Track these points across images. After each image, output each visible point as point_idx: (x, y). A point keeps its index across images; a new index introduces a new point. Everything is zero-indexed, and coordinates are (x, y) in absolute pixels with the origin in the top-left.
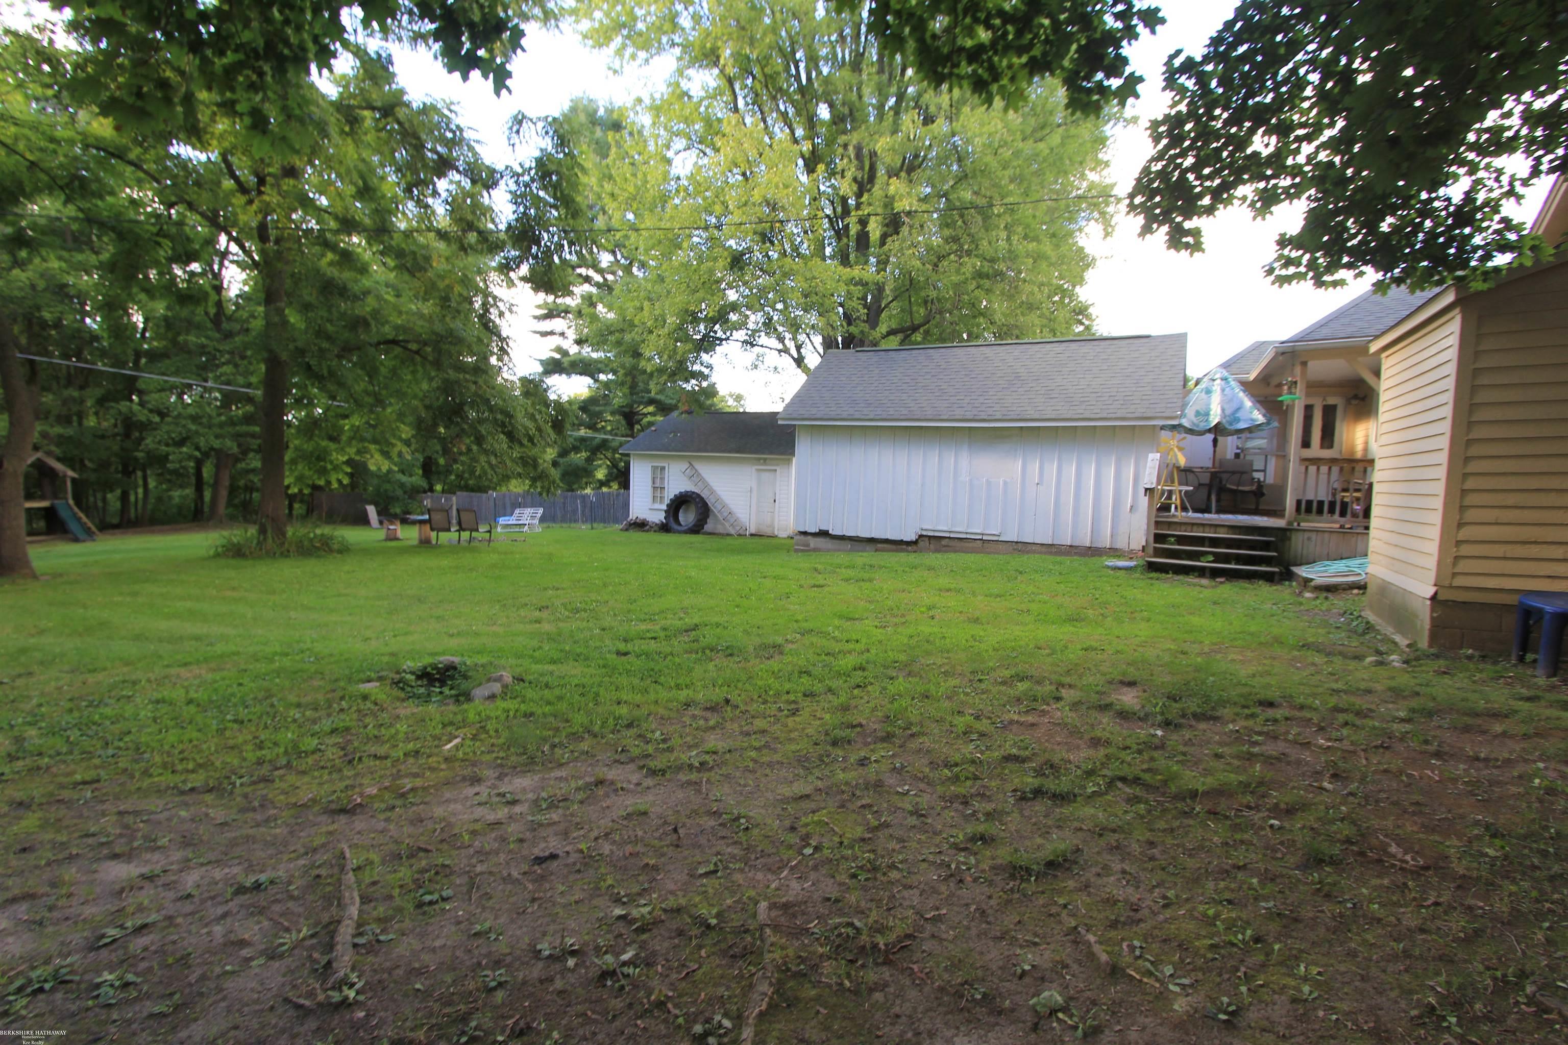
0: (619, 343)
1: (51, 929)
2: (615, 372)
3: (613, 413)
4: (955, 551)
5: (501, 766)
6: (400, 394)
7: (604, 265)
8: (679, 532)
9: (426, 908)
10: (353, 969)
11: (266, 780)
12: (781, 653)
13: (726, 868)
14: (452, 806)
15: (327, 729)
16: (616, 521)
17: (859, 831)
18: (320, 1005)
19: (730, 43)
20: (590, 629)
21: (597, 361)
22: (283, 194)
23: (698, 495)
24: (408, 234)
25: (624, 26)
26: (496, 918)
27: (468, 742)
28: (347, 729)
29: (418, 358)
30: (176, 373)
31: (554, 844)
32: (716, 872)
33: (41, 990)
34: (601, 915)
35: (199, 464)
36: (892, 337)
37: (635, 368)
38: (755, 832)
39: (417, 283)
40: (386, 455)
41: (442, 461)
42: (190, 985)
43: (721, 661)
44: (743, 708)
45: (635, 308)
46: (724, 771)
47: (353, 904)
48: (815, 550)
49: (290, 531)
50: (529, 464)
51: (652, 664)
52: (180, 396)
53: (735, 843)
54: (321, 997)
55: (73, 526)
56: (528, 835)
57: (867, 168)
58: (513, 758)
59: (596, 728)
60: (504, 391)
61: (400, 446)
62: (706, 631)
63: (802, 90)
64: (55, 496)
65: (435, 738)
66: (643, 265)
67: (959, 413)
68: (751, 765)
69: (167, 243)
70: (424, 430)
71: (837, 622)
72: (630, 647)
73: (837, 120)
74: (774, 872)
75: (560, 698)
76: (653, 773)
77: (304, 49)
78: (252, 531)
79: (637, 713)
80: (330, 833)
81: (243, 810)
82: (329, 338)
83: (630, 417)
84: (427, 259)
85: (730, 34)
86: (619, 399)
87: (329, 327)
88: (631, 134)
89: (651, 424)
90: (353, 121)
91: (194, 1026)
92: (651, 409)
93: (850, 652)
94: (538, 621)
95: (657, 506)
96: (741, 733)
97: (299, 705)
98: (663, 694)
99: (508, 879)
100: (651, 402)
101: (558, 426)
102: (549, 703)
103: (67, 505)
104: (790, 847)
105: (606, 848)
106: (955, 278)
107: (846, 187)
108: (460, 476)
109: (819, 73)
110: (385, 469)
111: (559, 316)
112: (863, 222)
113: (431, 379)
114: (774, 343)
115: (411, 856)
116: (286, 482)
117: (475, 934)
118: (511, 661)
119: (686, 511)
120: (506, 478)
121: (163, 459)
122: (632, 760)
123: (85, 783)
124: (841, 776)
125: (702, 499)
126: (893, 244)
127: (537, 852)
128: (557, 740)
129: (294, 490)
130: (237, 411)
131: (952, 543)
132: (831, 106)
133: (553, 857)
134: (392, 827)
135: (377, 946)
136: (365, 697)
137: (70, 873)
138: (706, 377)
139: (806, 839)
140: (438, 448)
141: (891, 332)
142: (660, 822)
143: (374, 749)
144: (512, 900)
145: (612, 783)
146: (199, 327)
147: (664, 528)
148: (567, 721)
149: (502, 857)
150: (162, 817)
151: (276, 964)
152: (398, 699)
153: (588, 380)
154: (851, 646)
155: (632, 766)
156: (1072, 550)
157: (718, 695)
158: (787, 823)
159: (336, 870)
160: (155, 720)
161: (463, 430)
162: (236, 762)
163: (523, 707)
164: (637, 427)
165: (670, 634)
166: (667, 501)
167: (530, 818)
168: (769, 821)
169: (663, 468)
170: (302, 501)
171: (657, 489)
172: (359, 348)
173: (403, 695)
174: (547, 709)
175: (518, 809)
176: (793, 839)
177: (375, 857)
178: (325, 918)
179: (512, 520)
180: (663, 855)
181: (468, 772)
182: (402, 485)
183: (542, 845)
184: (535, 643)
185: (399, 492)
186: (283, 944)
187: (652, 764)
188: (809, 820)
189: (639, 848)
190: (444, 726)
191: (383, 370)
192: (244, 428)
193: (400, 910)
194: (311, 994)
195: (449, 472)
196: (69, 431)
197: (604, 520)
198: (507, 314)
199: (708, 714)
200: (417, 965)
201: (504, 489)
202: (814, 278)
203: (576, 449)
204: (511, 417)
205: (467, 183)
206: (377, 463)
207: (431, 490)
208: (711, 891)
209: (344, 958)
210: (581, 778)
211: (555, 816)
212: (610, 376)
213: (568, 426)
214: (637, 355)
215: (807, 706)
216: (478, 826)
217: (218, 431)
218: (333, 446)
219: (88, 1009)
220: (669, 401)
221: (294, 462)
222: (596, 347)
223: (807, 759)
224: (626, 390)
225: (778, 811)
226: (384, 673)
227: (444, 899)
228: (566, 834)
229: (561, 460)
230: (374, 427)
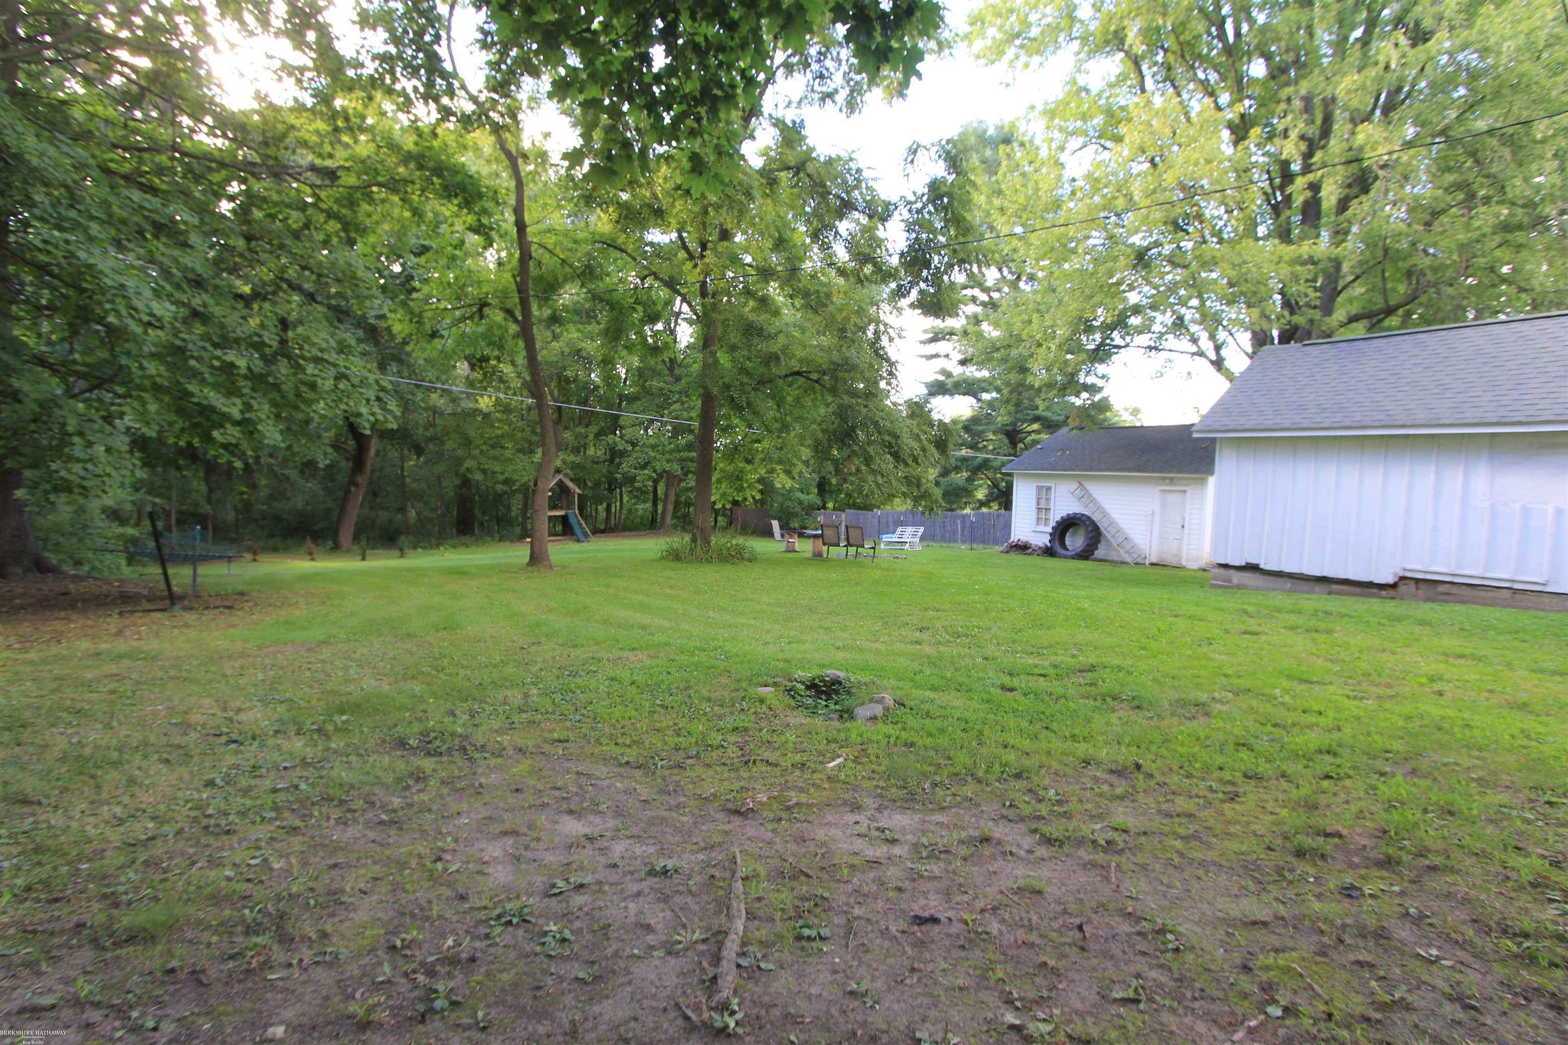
0: (1004, 360)
1: (524, 866)
2: (998, 390)
3: (995, 433)
4: (1463, 602)
5: (881, 796)
6: (800, 419)
7: (990, 283)
8: (1066, 557)
9: (804, 943)
10: (735, 992)
11: (680, 766)
12: (1207, 714)
13: (1151, 1000)
14: (833, 831)
15: (730, 727)
16: (996, 542)
17: (1357, 1004)
18: (704, 1023)
19: (1139, 18)
20: (972, 658)
21: (981, 380)
22: (718, 255)
23: (1089, 518)
24: (813, 276)
25: (1018, 36)
26: (873, 979)
27: (850, 764)
28: (746, 730)
29: (818, 387)
30: (643, 412)
31: (933, 905)
32: (1137, 1001)
33: (510, 923)
34: (990, 1015)
35: (656, 482)
36: (1354, 325)
37: (1021, 384)
38: (1189, 957)
39: (819, 319)
40: (788, 473)
41: (834, 481)
42: (607, 958)
43: (1125, 713)
44: (1159, 778)
45: (1024, 322)
46: (1139, 859)
47: (740, 917)
48: (1239, 587)
49: (713, 540)
50: (913, 482)
51: (1042, 707)
52: (646, 430)
53: (1162, 966)
54: (705, 1016)
55: (577, 530)
56: (907, 885)
57: (1319, 121)
58: (893, 790)
59: (981, 773)
60: (890, 414)
61: (800, 466)
62: (1106, 674)
63: (1228, 50)
64: (569, 507)
65: (821, 753)
66: (1032, 278)
67: (1471, 415)
68: (1177, 860)
69: (640, 308)
70: (821, 452)
71: (1285, 684)
72: (1015, 682)
73: (1277, 73)
74: (1222, 1028)
75: (942, 731)
76: (1048, 841)
77: (733, 86)
78: (687, 538)
79: (1026, 762)
80: (726, 833)
81: (662, 792)
82: (748, 373)
83: (1013, 436)
84: (828, 295)
85: (1139, 8)
86: (1002, 418)
87: (749, 364)
88: (1022, 144)
89: (1035, 442)
90: (773, 183)
91: (605, 1003)
92: (1035, 426)
93: (1310, 727)
94: (918, 643)
95: (1041, 528)
96: (1159, 812)
97: (709, 700)
98: (1057, 745)
99: (885, 933)
100: (1037, 419)
101: (941, 444)
102: (930, 735)
103: (574, 514)
104: (1245, 996)
105: (994, 927)
106: (1462, 237)
107: (1291, 149)
108: (849, 495)
109: (1251, 21)
110: (788, 486)
111: (943, 338)
112: (1315, 187)
113: (828, 405)
114: (1185, 344)
115: (794, 878)
116: (713, 499)
117: (851, 993)
118: (893, 682)
119: (1074, 533)
120: (891, 496)
121: (633, 479)
122: (1022, 819)
123: (559, 741)
124: (1317, 906)
125: (1093, 522)
126: (1360, 207)
127: (917, 908)
128: (938, 778)
129: (719, 506)
130: (682, 441)
131: (1454, 590)
132: (1268, 57)
133: (934, 920)
134: (778, 840)
135: (757, 974)
136: (762, 701)
137: (542, 819)
138: (1100, 389)
139: (1268, 988)
140: (832, 469)
141: (1352, 319)
142: (1059, 908)
143: (767, 754)
144: (890, 961)
145: (999, 843)
146: (659, 374)
147: (1049, 552)
148: (949, 758)
149: (880, 905)
150: (605, 783)
151: (673, 961)
152: (789, 707)
153: (970, 400)
154: (1311, 719)
155: (1021, 827)
157: (1125, 756)
158: (1237, 958)
159: (728, 875)
160: (609, 694)
161: (854, 451)
162: (659, 744)
163: (904, 735)
164: (1021, 445)
165: (1061, 673)
166: (1052, 524)
167: (909, 865)
168: (1208, 946)
169: (1049, 489)
170: (724, 515)
171: (1042, 510)
172: (771, 381)
173: (793, 703)
174: (928, 741)
175: (897, 850)
176: (1245, 983)
177: (762, 871)
178: (715, 925)
179: (894, 538)
180: (1064, 956)
181: (848, 796)
182: (800, 503)
183: (923, 902)
184: (915, 666)
185: (798, 509)
186: (680, 942)
187: (1047, 830)
188: (1270, 961)
189: (1033, 937)
190: (829, 741)
191: (789, 399)
192: (685, 454)
193: (780, 937)
194: (697, 1008)
195: (840, 491)
196: (578, 459)
197: (984, 541)
198: (897, 339)
199: (1114, 779)
200: (792, 1011)
201: (888, 507)
202: (1245, 262)
203: (957, 469)
204: (897, 437)
205: (864, 220)
206: (781, 481)
207: (824, 507)
208: (1131, 1028)
209: (729, 978)
210: (964, 829)
211: (936, 868)
212: (994, 395)
213: (951, 446)
214: (1024, 370)
215: (1251, 794)
216: (857, 861)
217: (668, 456)
218: (749, 467)
219: (536, 954)
220: (1055, 418)
221: (719, 481)
222: (981, 365)
223: (1258, 868)
224: (1010, 408)
225: (1220, 934)
226: (778, 680)
227: (821, 938)
228: (947, 894)
229: (941, 480)
230: (781, 449)
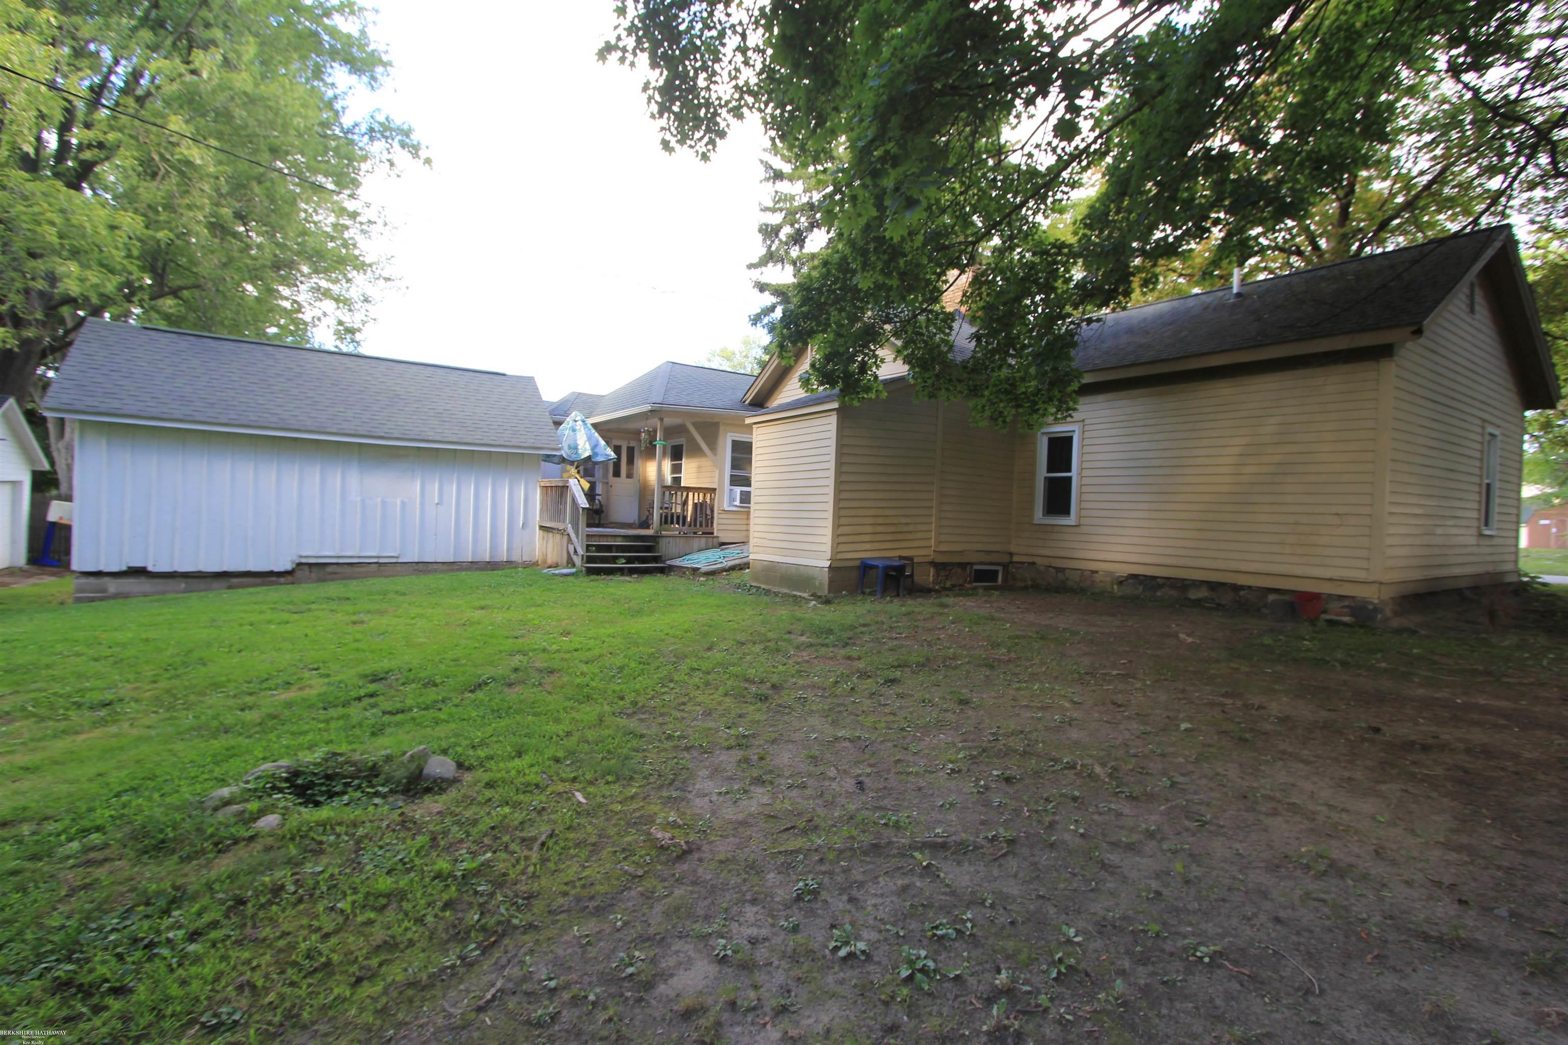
31: (838, 784)
56: (813, 790)
68: (766, 723)
99: (879, 798)
122: (710, 748)
133: (860, 784)
142: (831, 754)
156: (475, 566)
167: (782, 788)
180: (883, 757)
187: (727, 744)
189: (867, 762)
210: (722, 767)
228: (823, 779)
